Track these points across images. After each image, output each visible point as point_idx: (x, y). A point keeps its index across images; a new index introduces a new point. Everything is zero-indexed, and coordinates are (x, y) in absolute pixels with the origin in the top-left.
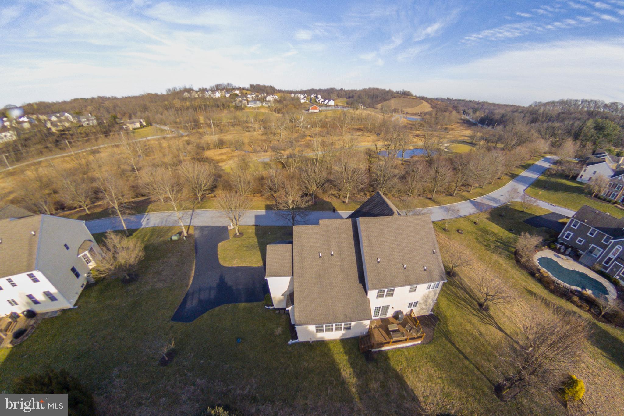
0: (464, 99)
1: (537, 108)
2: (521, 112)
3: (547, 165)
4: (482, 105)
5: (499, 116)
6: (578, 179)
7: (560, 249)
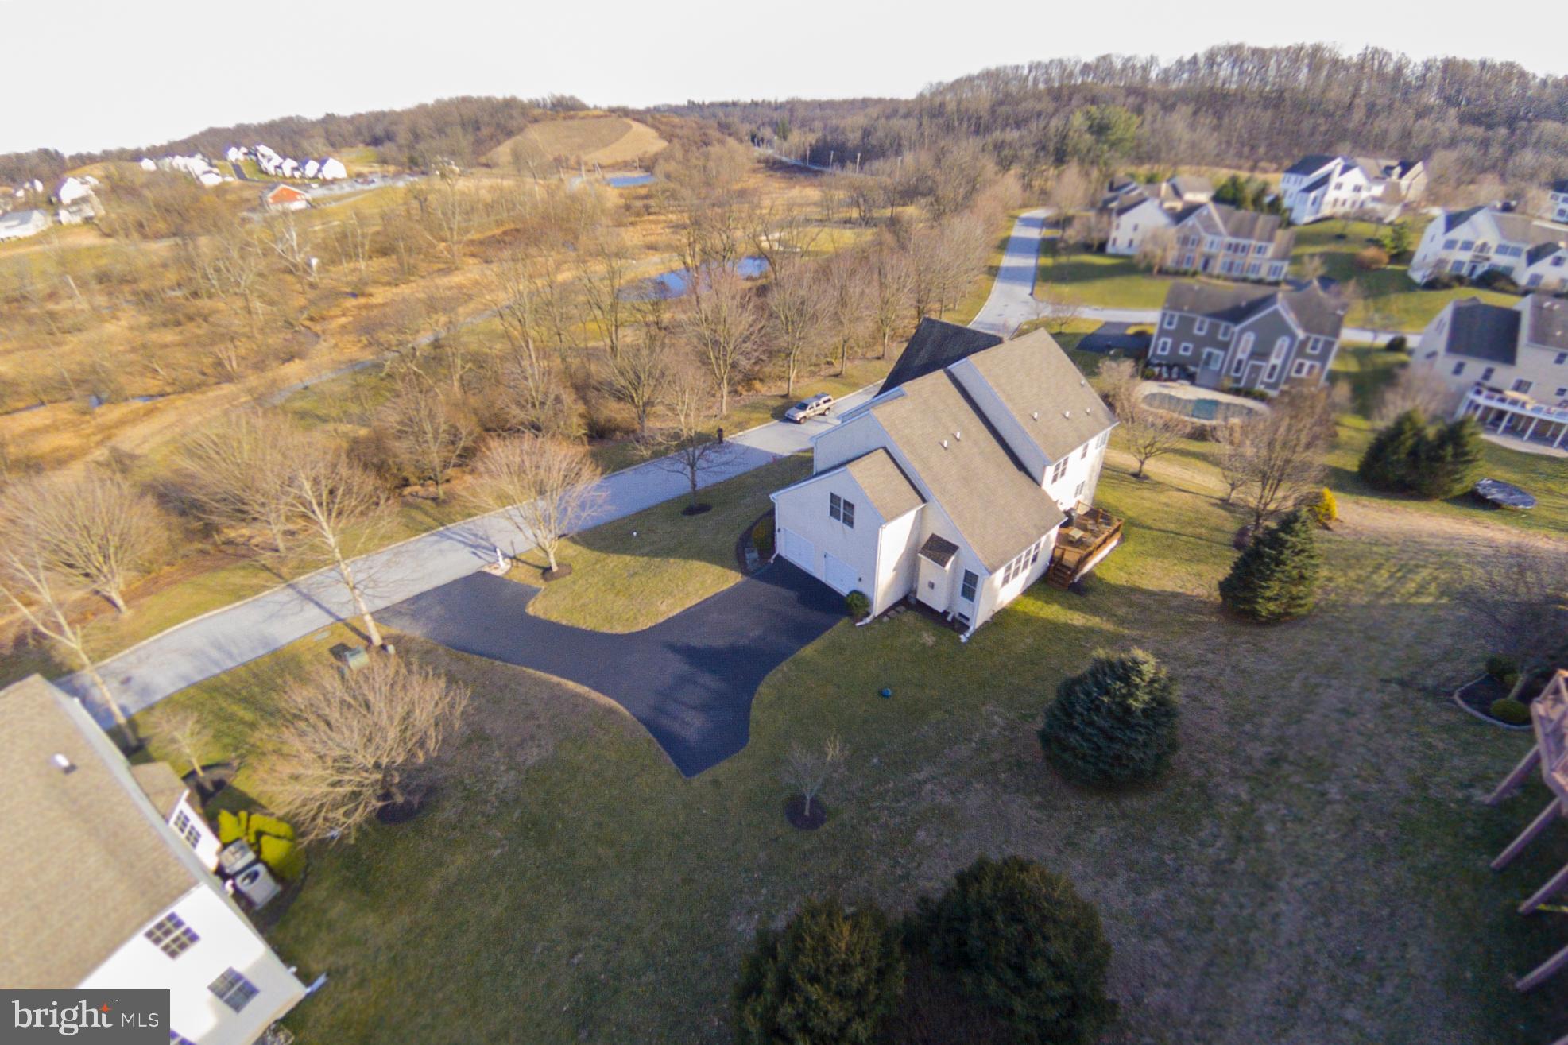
0: (735, 99)
1: (938, 100)
2: (907, 116)
3: (1035, 234)
4: (791, 111)
5: (858, 134)
6: (1110, 249)
7: (1160, 374)
